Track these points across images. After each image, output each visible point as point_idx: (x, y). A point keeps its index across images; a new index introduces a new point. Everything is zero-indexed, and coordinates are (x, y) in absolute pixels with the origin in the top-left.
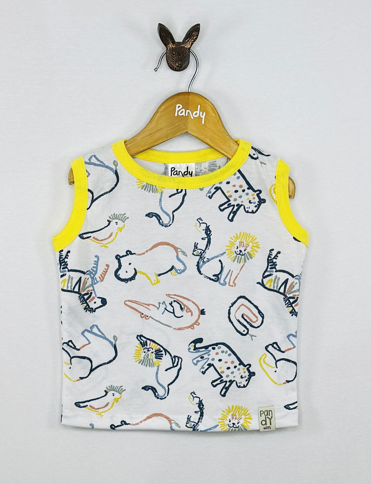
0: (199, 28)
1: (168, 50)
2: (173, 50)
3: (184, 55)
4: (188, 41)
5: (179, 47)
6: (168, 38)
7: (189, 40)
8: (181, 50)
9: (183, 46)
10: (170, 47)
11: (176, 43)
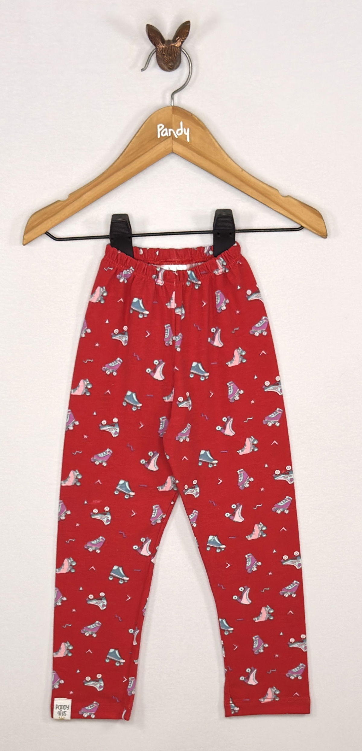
0: (189, 26)
1: (158, 50)
2: (163, 50)
3: (175, 55)
4: (178, 39)
5: (169, 46)
6: (158, 38)
8: (172, 49)
9: (173, 46)
10: (161, 47)
11: (166, 42)
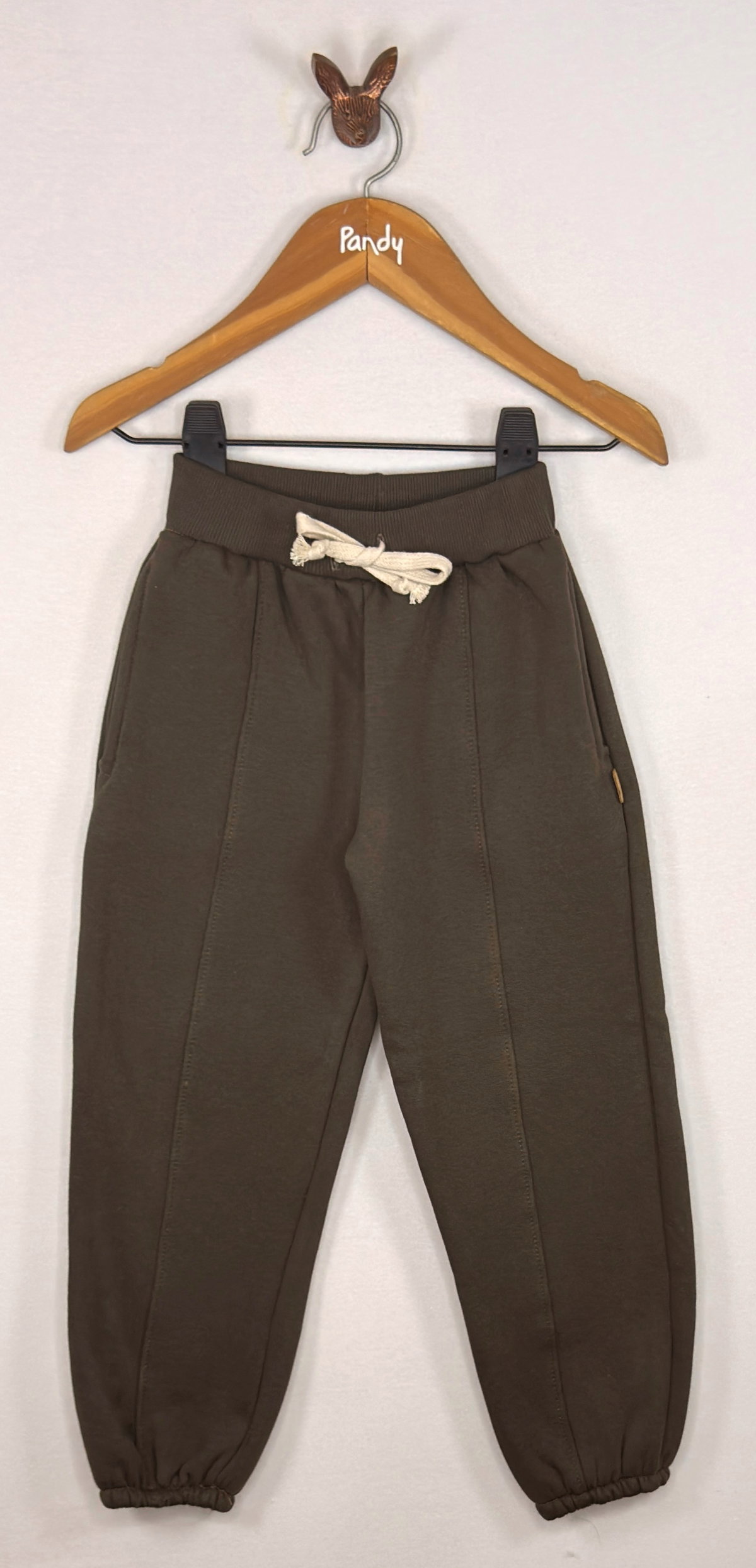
0: (395, 58)
1: (335, 106)
2: (345, 104)
3: (369, 114)
4: (375, 84)
6: (334, 81)
7: (376, 82)
8: (362, 103)
9: (365, 96)
10: (340, 98)
11: (351, 90)
